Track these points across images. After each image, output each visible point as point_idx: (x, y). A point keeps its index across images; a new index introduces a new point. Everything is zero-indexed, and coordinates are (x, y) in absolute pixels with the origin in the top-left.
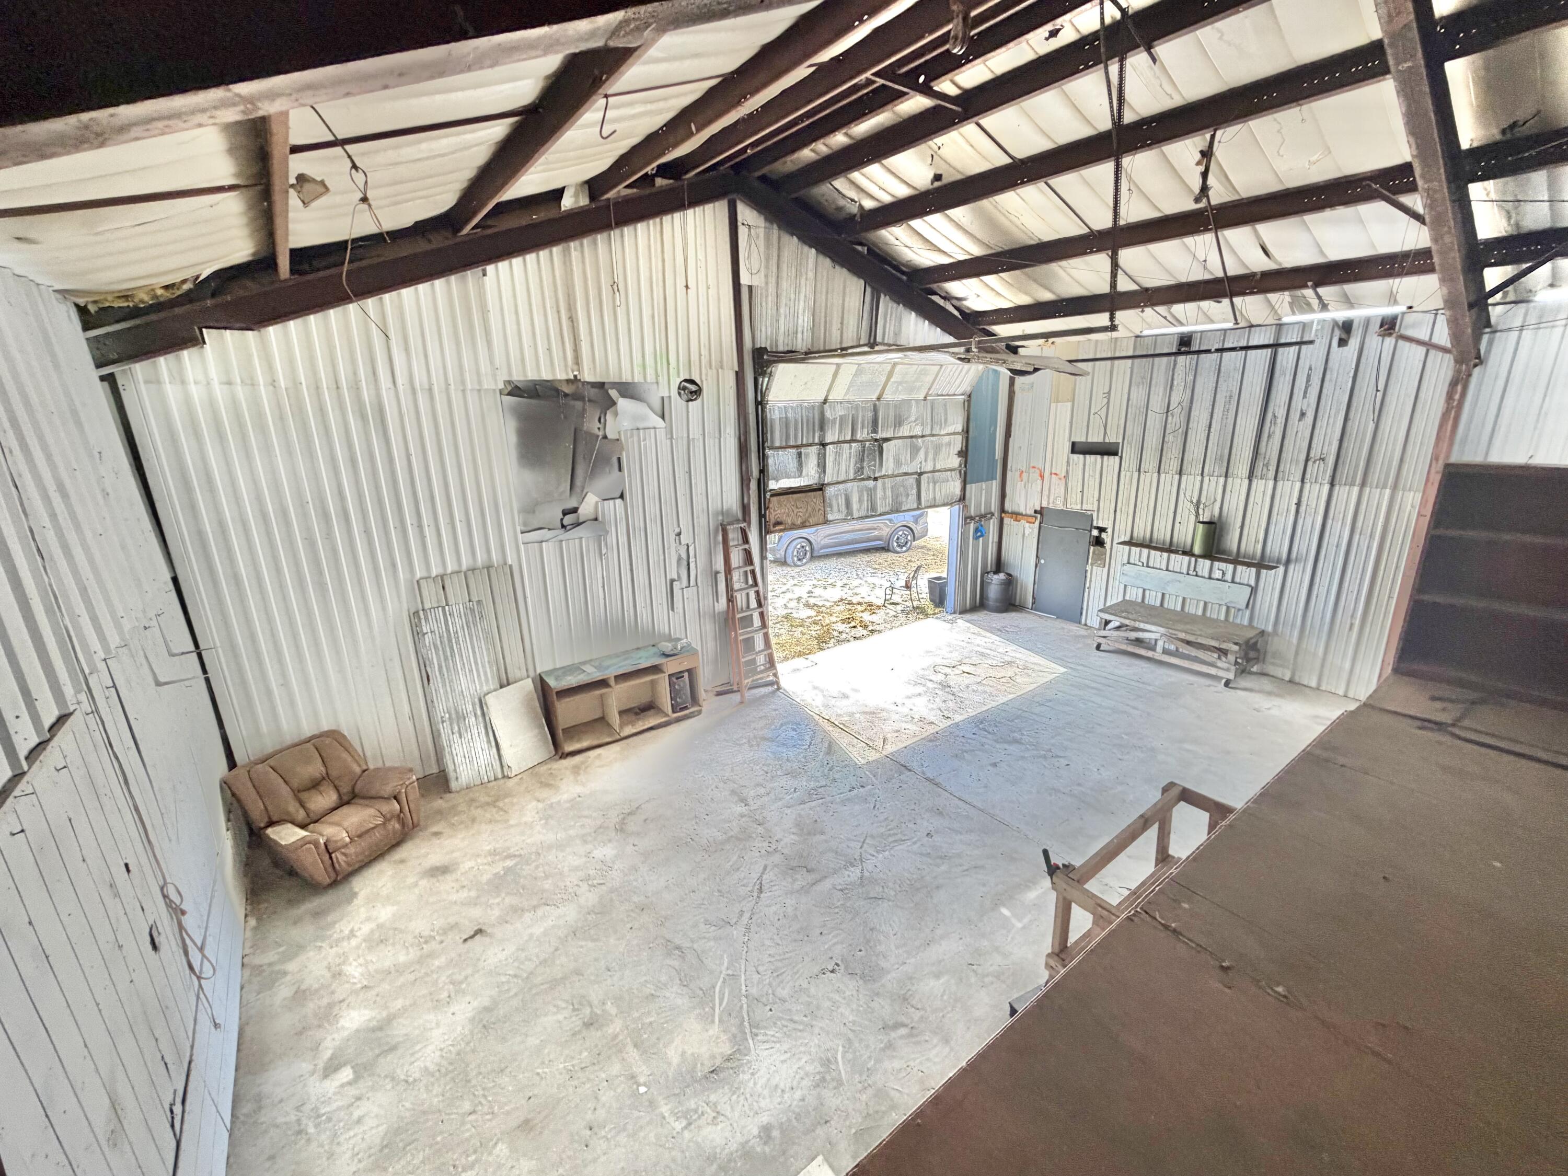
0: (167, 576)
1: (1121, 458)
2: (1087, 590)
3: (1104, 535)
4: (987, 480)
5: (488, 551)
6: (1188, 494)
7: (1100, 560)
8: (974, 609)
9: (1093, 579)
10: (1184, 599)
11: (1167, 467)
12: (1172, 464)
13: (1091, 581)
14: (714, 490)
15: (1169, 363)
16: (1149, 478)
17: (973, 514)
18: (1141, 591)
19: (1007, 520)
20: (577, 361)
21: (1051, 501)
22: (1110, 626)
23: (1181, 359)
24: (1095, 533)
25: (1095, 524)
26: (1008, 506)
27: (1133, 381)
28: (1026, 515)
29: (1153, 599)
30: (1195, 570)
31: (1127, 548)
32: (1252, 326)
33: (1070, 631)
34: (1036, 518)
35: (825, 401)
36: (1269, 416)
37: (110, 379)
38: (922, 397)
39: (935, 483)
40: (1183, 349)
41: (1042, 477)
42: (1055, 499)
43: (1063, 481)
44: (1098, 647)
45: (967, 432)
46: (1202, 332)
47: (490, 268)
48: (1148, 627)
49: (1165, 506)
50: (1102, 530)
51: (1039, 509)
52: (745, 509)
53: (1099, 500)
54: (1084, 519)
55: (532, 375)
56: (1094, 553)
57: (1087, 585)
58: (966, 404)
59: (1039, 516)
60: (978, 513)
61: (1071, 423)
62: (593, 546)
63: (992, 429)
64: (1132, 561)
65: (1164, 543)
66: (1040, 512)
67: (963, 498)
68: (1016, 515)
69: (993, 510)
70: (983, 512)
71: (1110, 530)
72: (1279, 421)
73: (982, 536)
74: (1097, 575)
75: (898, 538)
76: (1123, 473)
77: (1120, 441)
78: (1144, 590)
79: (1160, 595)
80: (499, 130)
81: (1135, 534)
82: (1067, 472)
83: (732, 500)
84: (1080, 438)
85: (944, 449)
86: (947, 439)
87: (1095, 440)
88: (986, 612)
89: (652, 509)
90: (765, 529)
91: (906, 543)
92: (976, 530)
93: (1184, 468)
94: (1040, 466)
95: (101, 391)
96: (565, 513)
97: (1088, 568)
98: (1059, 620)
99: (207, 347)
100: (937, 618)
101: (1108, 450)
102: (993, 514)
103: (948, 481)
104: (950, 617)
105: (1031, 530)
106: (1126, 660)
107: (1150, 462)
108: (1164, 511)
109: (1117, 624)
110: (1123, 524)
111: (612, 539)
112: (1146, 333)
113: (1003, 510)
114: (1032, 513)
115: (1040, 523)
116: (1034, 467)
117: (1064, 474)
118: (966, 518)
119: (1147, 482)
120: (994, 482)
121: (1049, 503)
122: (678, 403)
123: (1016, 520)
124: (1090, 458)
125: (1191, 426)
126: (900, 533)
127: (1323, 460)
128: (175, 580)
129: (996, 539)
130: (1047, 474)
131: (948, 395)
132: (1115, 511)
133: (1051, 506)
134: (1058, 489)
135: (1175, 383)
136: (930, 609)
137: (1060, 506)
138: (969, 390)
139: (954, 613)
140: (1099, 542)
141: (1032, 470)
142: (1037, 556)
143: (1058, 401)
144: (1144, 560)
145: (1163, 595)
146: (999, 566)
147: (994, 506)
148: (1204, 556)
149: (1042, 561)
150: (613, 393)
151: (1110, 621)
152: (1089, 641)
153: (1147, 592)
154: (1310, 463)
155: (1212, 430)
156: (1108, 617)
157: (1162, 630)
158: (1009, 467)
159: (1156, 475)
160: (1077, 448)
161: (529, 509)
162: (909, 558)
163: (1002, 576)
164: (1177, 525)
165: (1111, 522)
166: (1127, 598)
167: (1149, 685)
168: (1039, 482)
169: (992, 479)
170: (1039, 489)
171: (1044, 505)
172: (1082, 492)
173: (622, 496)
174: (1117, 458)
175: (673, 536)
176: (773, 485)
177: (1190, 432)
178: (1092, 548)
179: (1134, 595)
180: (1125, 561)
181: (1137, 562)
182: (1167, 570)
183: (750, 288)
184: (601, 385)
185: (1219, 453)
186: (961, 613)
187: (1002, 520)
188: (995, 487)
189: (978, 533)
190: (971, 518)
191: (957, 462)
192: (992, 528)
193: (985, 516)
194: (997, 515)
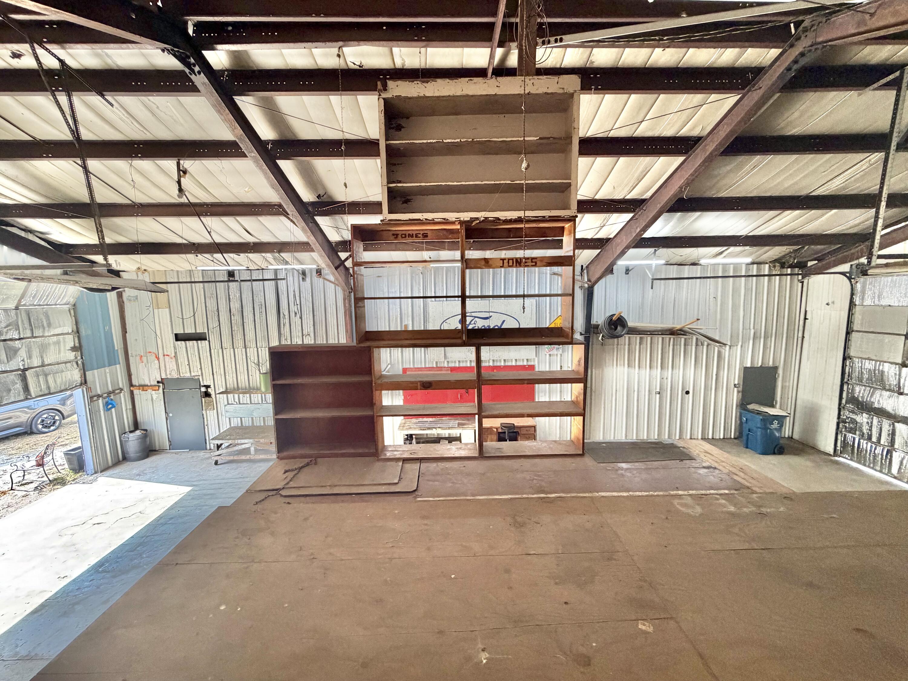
1: (209, 341)
2: (206, 427)
3: (209, 390)
4: (110, 365)
6: (252, 358)
7: (211, 406)
8: (117, 463)
9: (209, 419)
10: (264, 418)
11: (237, 345)
12: (239, 343)
13: (207, 420)
15: (225, 286)
16: (229, 352)
17: (99, 392)
18: (239, 419)
19: (136, 392)
21: (168, 373)
22: (223, 446)
23: (231, 284)
24: (203, 389)
25: (202, 384)
26: (135, 382)
27: (206, 296)
28: (151, 386)
29: (247, 422)
30: (265, 400)
31: (225, 395)
32: (263, 269)
33: (198, 457)
34: (159, 386)
36: (282, 315)
38: (12, 306)
39: (46, 375)
40: (231, 279)
41: (158, 359)
42: (171, 371)
43: (174, 359)
44: (216, 463)
45: (78, 332)
46: (239, 270)
48: (243, 441)
49: (242, 367)
50: (207, 387)
51: (160, 380)
53: (201, 369)
54: (195, 381)
56: (205, 402)
57: (206, 424)
58: (72, 312)
59: (161, 385)
60: (106, 391)
61: (171, 321)
63: (107, 328)
64: (230, 402)
65: (246, 389)
66: (162, 382)
67: (84, 382)
68: (143, 387)
69: (121, 386)
70: (110, 389)
71: (212, 386)
72: (286, 317)
73: (113, 407)
74: (211, 416)
75: (43, 421)
76: (212, 351)
77: (206, 331)
78: (241, 418)
79: (250, 419)
81: (228, 386)
82: (176, 353)
84: (180, 331)
85: (52, 347)
86: (55, 339)
87: (190, 332)
88: (128, 463)
91: (54, 423)
92: (107, 404)
93: (247, 344)
94: (154, 350)
97: (204, 412)
98: (192, 451)
100: (76, 483)
101: (200, 337)
102: (121, 390)
103: (62, 371)
104: (92, 478)
105: (158, 395)
106: (234, 465)
107: (227, 344)
108: (242, 370)
109: (227, 445)
110: (220, 383)
112: (205, 269)
113: (131, 385)
114: (156, 383)
115: (163, 389)
116: (150, 352)
117: (173, 355)
118: (92, 398)
119: (228, 355)
120: (118, 366)
121: (166, 375)
123: (143, 390)
124: (190, 343)
125: (245, 321)
126: (45, 416)
127: (309, 335)
129: (130, 406)
130: (161, 356)
131: (47, 305)
132: (213, 374)
133: (169, 376)
134: (171, 365)
135: (231, 297)
136: (71, 476)
137: (175, 375)
138: (72, 301)
139: (96, 473)
140: (207, 395)
141: (148, 354)
142: (166, 412)
143: (158, 308)
144: (237, 400)
145: (252, 418)
146: (136, 426)
147: (122, 382)
149: (171, 415)
151: (221, 444)
152: (210, 461)
153: (243, 419)
154: (304, 337)
155: (256, 323)
156: (219, 442)
157: (251, 441)
158: (130, 354)
159: (232, 350)
160: (179, 337)
162: (58, 435)
163: (138, 433)
164: (250, 377)
165: (212, 381)
166: (232, 425)
167: (247, 477)
168: (157, 362)
169: (115, 364)
170: (157, 366)
171: (164, 376)
172: (189, 365)
174: (207, 342)
177: (245, 324)
178: (203, 399)
179: (236, 422)
180: (226, 403)
181: (233, 403)
182: (251, 403)
185: (263, 335)
186: (101, 472)
187: (132, 393)
188: (119, 369)
189: (109, 406)
190: (99, 396)
191: (71, 355)
192: (124, 399)
193: (113, 392)
194: (126, 389)
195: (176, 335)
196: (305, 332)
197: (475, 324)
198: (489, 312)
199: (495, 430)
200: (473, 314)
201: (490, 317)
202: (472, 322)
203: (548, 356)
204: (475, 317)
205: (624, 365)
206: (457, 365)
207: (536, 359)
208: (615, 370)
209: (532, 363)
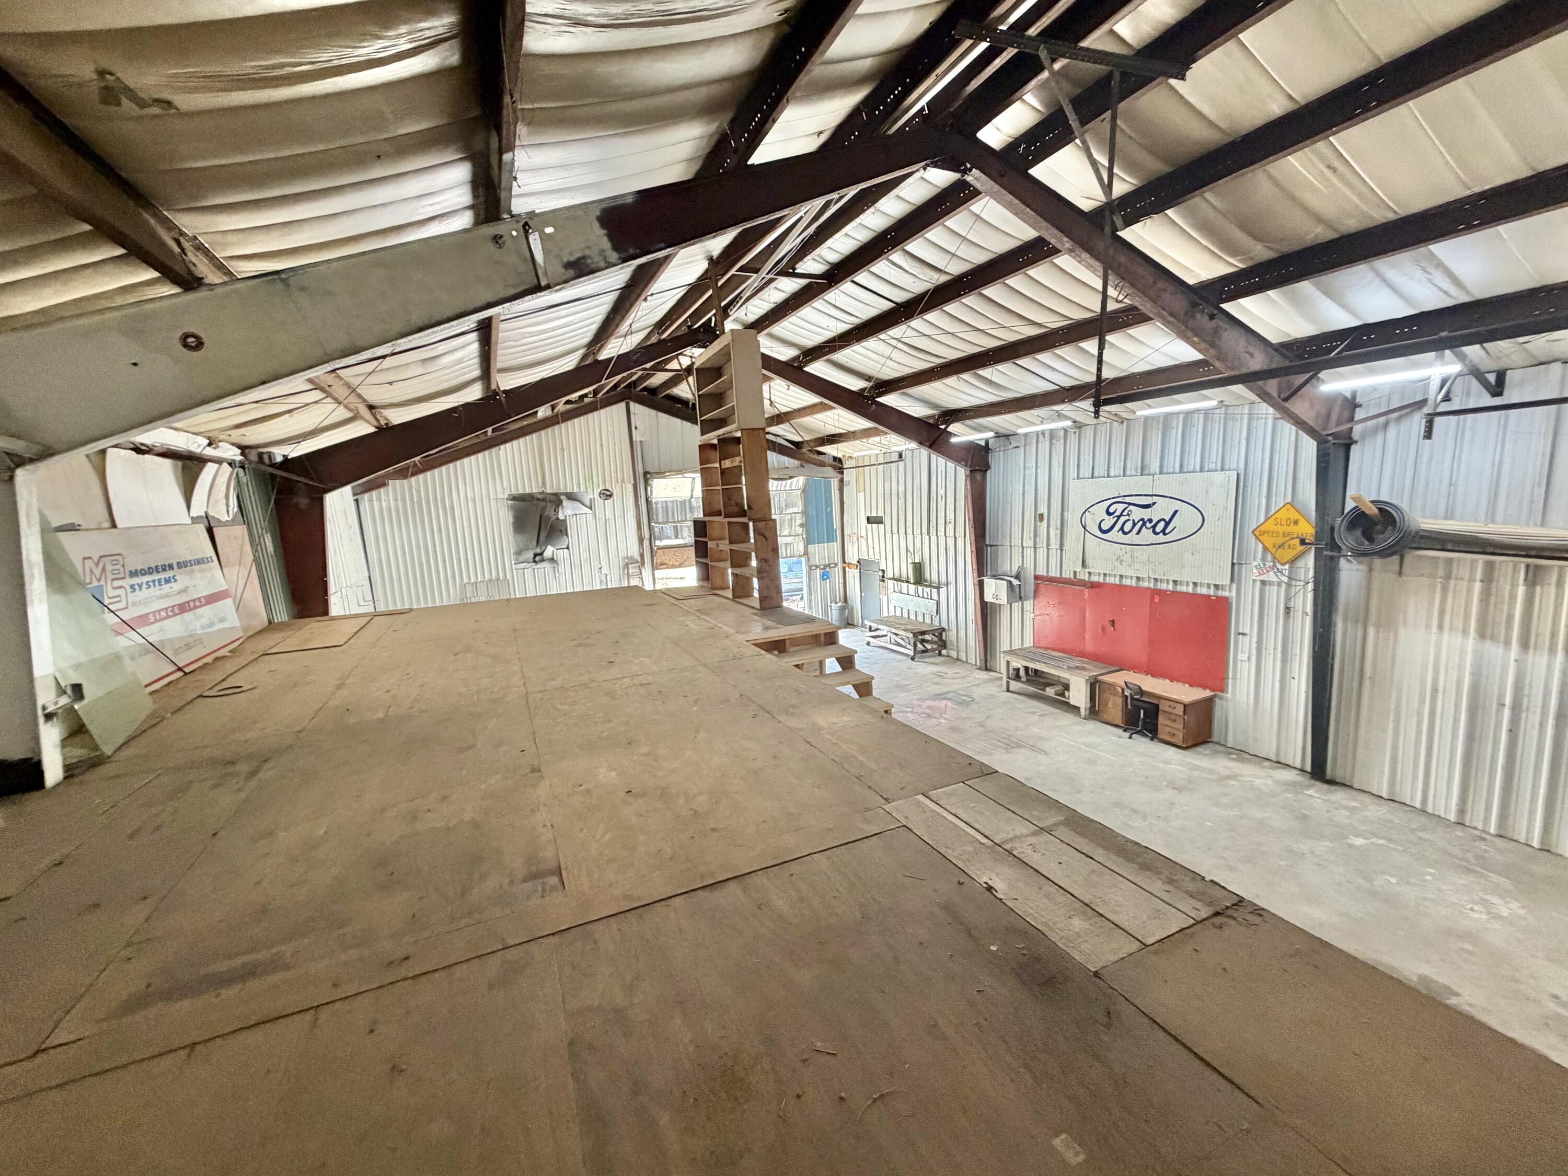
0: (367, 575)
1: (885, 525)
2: (881, 611)
3: (884, 575)
4: (828, 542)
5: (498, 573)
6: (908, 546)
10: (915, 612)
11: (901, 530)
12: (903, 528)
13: (882, 605)
14: (622, 546)
16: (896, 537)
17: (817, 564)
18: (900, 609)
19: (847, 568)
20: (544, 484)
21: (863, 553)
23: (900, 465)
24: (880, 574)
25: (880, 568)
26: (847, 560)
28: (854, 565)
29: (905, 614)
30: (910, 592)
31: (892, 582)
34: (858, 566)
35: (692, 497)
36: (931, 499)
37: (357, 501)
40: (900, 459)
41: (858, 539)
43: (866, 541)
44: (868, 644)
45: (806, 512)
47: (502, 447)
49: (903, 554)
50: (883, 572)
51: (858, 560)
52: (642, 556)
53: (880, 554)
54: (877, 564)
55: (521, 491)
56: (882, 586)
57: (881, 608)
58: (803, 496)
59: (859, 564)
60: (823, 563)
61: (865, 504)
62: (551, 572)
63: (829, 510)
64: (895, 590)
66: (859, 562)
67: (806, 553)
68: (850, 565)
69: (836, 562)
70: (827, 563)
71: (886, 571)
72: (935, 501)
73: (828, 578)
74: (884, 600)
76: (886, 535)
77: (884, 515)
79: (907, 611)
80: (613, 297)
81: (894, 573)
82: (867, 534)
83: (634, 552)
84: (869, 514)
85: (787, 523)
87: (874, 515)
89: (584, 555)
90: (654, 568)
92: (823, 574)
93: (907, 530)
94: (857, 531)
95: (353, 504)
96: (535, 555)
97: (881, 596)
99: (390, 487)
101: (880, 521)
102: (836, 565)
105: (856, 574)
108: (903, 557)
109: (874, 628)
110: (890, 567)
111: (561, 568)
112: (855, 455)
113: (844, 562)
114: (856, 563)
115: (860, 569)
116: (854, 534)
117: (865, 536)
118: (811, 567)
119: (895, 540)
120: (835, 544)
122: (599, 501)
123: (850, 568)
124: (874, 526)
125: (907, 505)
127: (950, 523)
128: (370, 577)
129: (841, 581)
130: (859, 537)
132: (886, 559)
133: (863, 557)
134: (864, 545)
137: (866, 557)
140: (883, 579)
142: (860, 591)
143: (860, 492)
144: (899, 589)
146: (846, 599)
147: (837, 558)
148: (914, 584)
149: (863, 594)
150: (563, 497)
151: (872, 627)
153: (902, 610)
154: (947, 525)
155: (914, 507)
156: (872, 624)
157: (887, 628)
158: (845, 533)
159: (897, 535)
160: (869, 520)
161: (519, 553)
163: (840, 604)
164: (908, 565)
165: (886, 566)
166: (895, 614)
168: (857, 542)
169: (833, 542)
170: (858, 546)
171: (860, 557)
172: (873, 547)
173: (568, 548)
174: (883, 525)
175: (597, 569)
176: (658, 543)
177: (907, 508)
178: (881, 583)
179: (898, 612)
180: (893, 590)
181: (897, 591)
182: (908, 594)
183: (641, 442)
184: (556, 495)
187: (844, 569)
188: (836, 546)
189: (825, 576)
190: (817, 567)
191: (800, 530)
192: (837, 573)
193: (829, 565)
194: (840, 566)
195: (868, 518)
196: (948, 520)
197: (1128, 515)
198: (1152, 496)
199: (1120, 690)
200: (1128, 500)
201: (1154, 504)
202: (1125, 513)
203: (1258, 583)
204: (1130, 504)
205: (1465, 632)
206: (1101, 580)
207: (1234, 586)
208: (1434, 638)
209: (1225, 594)
